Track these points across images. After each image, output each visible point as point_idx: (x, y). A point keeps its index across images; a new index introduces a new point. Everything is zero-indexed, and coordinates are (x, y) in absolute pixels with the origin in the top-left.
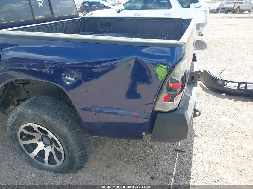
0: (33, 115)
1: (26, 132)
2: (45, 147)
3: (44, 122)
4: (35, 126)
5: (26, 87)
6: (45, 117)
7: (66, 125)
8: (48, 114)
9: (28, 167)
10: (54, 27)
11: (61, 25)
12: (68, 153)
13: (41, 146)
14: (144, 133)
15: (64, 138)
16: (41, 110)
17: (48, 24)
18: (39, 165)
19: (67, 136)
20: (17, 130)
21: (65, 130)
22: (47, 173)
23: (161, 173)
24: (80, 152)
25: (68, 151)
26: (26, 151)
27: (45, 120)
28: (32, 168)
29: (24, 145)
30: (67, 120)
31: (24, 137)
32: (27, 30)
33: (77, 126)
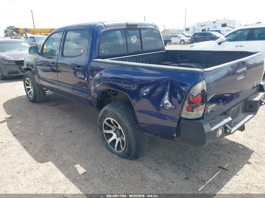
0: (112, 112)
1: (107, 124)
2: (117, 137)
3: (116, 118)
4: (112, 120)
5: (115, 97)
6: (118, 114)
7: (128, 121)
8: (120, 112)
9: (105, 149)
10: (141, 58)
11: (147, 57)
12: (128, 142)
13: (114, 136)
14: (175, 134)
15: (127, 130)
16: (116, 109)
17: (137, 56)
18: (111, 150)
19: (128, 129)
20: (102, 122)
21: (127, 125)
22: (115, 155)
23: (196, 178)
24: (135, 143)
25: (128, 140)
26: (106, 138)
27: (117, 116)
28: (107, 150)
29: (105, 133)
30: (130, 119)
31: (106, 128)
32: (122, 60)
33: (136, 124)
